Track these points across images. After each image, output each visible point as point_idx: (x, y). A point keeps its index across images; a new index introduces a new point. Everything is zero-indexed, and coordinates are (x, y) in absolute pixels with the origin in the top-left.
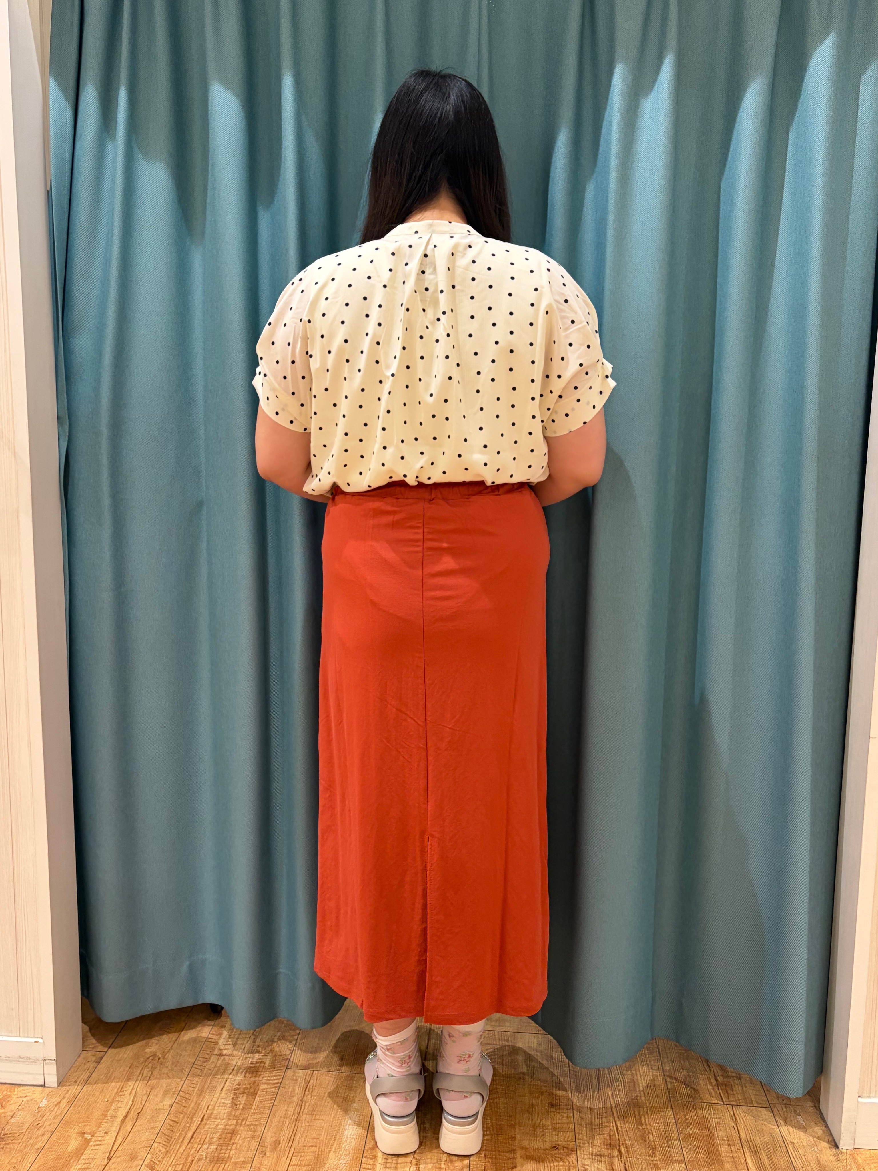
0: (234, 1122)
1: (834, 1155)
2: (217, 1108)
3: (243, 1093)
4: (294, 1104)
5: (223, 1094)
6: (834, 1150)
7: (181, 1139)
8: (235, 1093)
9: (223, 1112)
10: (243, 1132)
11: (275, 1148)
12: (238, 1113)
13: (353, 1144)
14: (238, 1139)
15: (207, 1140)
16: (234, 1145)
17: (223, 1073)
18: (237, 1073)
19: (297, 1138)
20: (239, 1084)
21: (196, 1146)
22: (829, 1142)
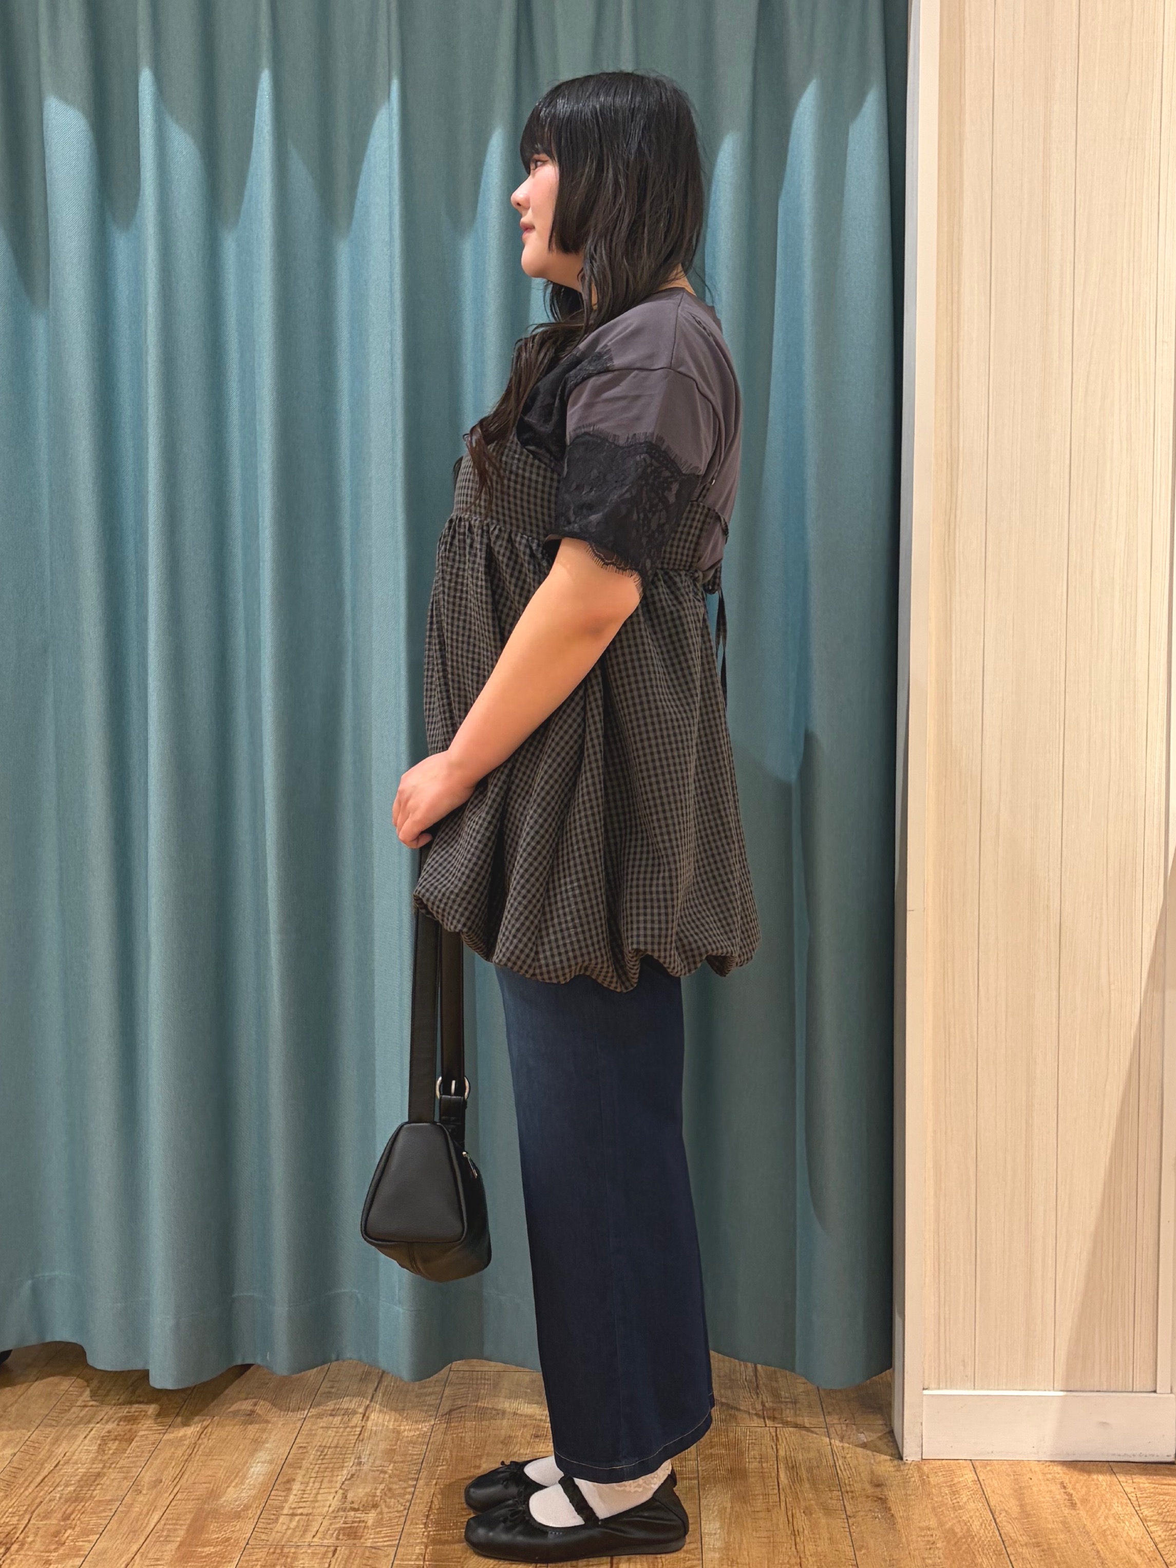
0: (101, 1465)
1: (894, 1466)
2: (77, 1454)
3: (115, 1439)
4: (185, 1447)
5: (86, 1441)
6: (896, 1462)
7: (27, 1484)
8: (103, 1440)
9: (84, 1458)
10: (113, 1474)
11: (155, 1486)
12: (106, 1457)
13: (261, 1478)
14: (105, 1480)
15: (62, 1483)
16: (99, 1487)
17: (89, 1422)
18: (107, 1422)
19: (186, 1476)
20: (109, 1432)
21: (46, 1488)
22: (891, 1455)
